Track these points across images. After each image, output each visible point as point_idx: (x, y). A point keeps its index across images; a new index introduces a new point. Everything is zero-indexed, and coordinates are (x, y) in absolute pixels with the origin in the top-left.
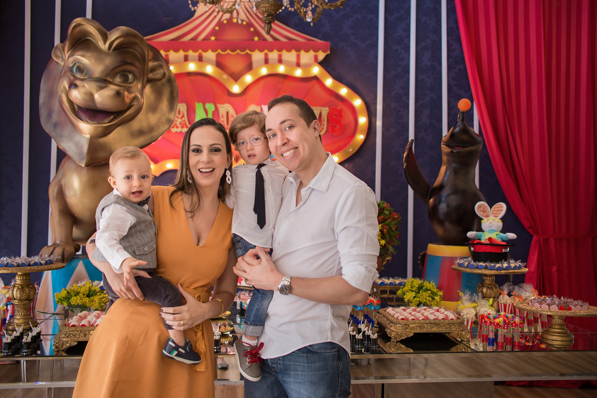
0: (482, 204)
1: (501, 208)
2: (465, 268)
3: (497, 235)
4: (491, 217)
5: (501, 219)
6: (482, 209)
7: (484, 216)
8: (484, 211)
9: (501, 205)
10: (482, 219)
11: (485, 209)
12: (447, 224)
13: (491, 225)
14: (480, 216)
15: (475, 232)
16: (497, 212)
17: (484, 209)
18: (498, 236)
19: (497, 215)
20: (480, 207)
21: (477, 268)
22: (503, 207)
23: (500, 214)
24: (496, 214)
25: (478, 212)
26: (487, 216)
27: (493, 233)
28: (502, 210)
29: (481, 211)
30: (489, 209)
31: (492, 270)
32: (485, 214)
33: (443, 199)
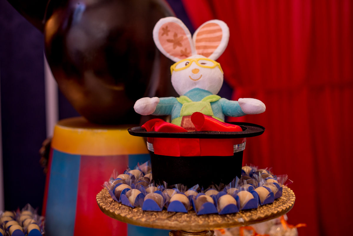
0: (171, 24)
1: (217, 34)
2: (131, 208)
3: (212, 103)
4: (195, 57)
5: (217, 60)
6: (171, 36)
7: (175, 55)
8: (177, 42)
9: (217, 25)
10: (173, 63)
11: (179, 36)
12: (90, 79)
13: (196, 76)
14: (168, 55)
15: (155, 99)
16: (208, 44)
17: (176, 35)
18: (215, 106)
19: (209, 51)
20: (165, 30)
21: (165, 209)
22: (220, 30)
23: (216, 47)
24: (205, 47)
25: (162, 45)
26: (185, 55)
27: (201, 97)
28: (219, 39)
29: (169, 41)
30: (189, 35)
31: (208, 215)
32: (178, 49)
33: (79, 17)
